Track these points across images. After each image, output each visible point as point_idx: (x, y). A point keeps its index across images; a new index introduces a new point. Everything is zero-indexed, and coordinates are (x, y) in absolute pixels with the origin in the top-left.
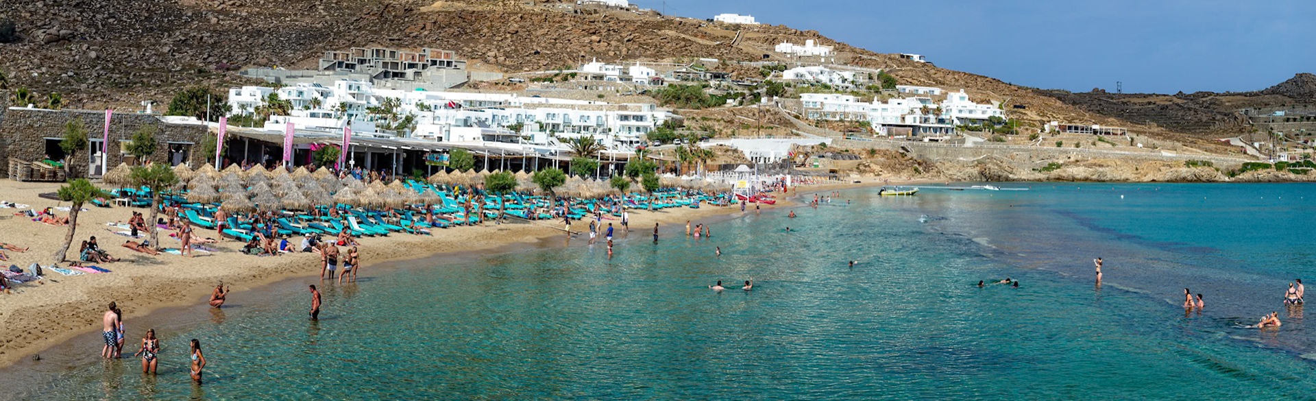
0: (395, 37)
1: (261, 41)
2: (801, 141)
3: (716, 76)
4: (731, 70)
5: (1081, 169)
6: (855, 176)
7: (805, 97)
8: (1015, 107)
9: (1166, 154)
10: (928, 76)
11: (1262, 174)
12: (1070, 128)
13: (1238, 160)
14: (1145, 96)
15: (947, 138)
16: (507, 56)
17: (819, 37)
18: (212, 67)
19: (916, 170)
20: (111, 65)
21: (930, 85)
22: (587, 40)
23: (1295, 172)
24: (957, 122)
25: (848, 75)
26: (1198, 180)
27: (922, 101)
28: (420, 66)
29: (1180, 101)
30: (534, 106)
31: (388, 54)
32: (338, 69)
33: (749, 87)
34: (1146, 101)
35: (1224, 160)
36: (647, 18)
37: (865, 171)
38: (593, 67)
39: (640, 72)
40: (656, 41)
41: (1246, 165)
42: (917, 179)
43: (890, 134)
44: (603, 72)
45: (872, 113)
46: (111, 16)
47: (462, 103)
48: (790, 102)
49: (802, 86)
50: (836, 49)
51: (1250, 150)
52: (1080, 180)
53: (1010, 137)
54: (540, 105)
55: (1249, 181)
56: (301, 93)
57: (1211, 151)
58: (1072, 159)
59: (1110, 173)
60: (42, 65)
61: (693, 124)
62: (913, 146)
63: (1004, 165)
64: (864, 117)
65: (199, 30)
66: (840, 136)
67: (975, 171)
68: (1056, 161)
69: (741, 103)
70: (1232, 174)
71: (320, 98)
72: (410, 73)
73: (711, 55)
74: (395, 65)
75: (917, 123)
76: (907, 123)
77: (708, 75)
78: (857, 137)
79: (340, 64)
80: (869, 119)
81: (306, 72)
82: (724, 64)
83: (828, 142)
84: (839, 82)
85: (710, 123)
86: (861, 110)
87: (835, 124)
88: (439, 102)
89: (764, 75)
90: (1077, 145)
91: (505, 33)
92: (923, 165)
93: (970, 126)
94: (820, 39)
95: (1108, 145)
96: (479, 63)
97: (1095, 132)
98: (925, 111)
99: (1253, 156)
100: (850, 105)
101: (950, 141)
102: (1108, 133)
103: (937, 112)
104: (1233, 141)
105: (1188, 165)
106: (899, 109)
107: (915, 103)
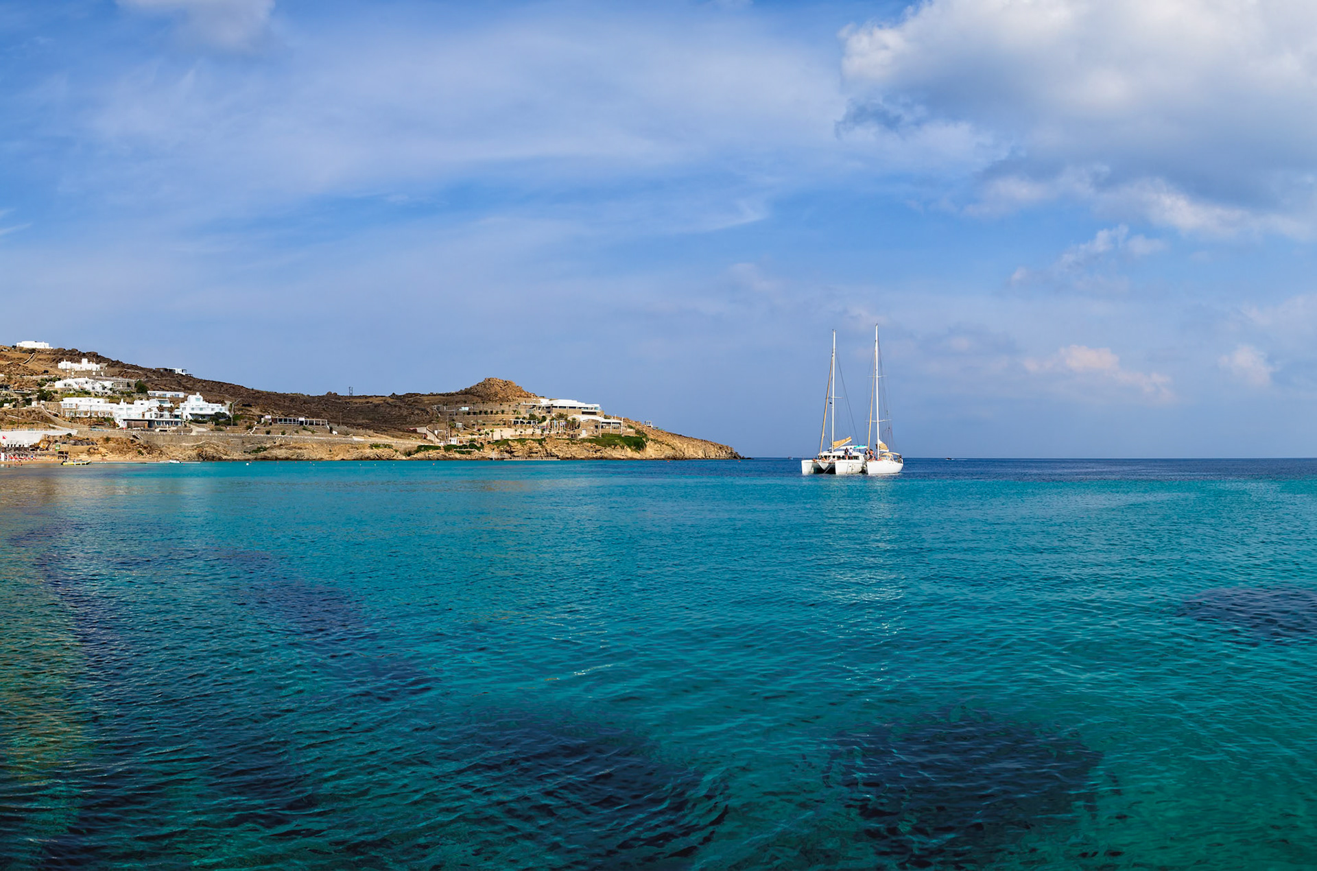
2: (51, 433)
4: (13, 382)
5: (283, 451)
6: (84, 457)
7: (67, 400)
8: (244, 405)
9: (356, 439)
10: (179, 384)
11: (433, 453)
13: (413, 443)
14: (367, 398)
15: (175, 428)
17: (98, 356)
19: (140, 452)
21: (179, 391)
23: (459, 452)
24: (190, 418)
25: (108, 384)
26: (380, 458)
27: (160, 402)
29: (390, 401)
33: (23, 395)
34: (367, 400)
35: (403, 444)
37: (94, 453)
41: (420, 447)
42: (140, 459)
43: (129, 426)
45: (119, 412)
48: (51, 405)
49: (68, 392)
50: (108, 365)
51: (430, 436)
52: (282, 459)
53: (229, 428)
55: (422, 459)
57: (397, 437)
58: (277, 444)
59: (306, 454)
62: (142, 435)
63: (220, 448)
64: (111, 415)
66: (86, 428)
67: (194, 453)
68: (264, 445)
69: (14, 406)
70: (409, 454)
73: (2, 372)
75: (153, 418)
76: (146, 418)
78: (100, 428)
80: (114, 416)
82: (10, 378)
83: (74, 432)
84: (100, 390)
86: (109, 409)
87: (85, 420)
89: (40, 385)
90: (283, 433)
92: (150, 448)
93: (198, 419)
94: (95, 357)
95: (310, 433)
97: (302, 423)
98: (161, 409)
99: (430, 440)
100: (100, 406)
101: (177, 431)
102: (311, 424)
103: (171, 410)
104: (419, 430)
105: (372, 446)
106: (142, 408)
107: (155, 404)
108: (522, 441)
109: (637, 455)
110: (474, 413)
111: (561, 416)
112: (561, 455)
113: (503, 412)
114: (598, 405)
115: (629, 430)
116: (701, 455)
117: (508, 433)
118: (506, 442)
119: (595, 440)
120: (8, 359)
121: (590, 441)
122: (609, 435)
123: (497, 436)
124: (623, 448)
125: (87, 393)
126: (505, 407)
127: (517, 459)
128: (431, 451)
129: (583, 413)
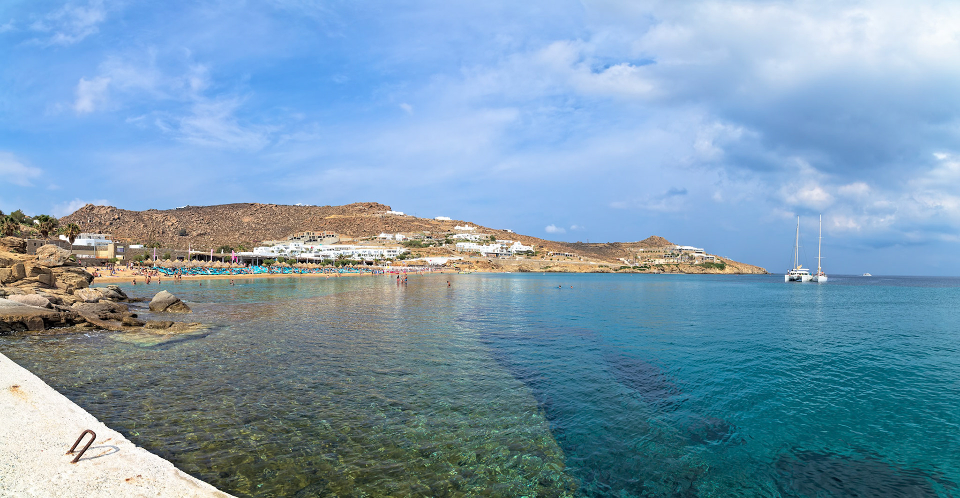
0: (315, 228)
1: (269, 232)
2: (452, 258)
3: (428, 237)
4: (434, 235)
5: (558, 268)
6: (467, 270)
7: (459, 244)
8: (540, 247)
9: (592, 263)
10: (510, 237)
11: (627, 270)
12: (557, 254)
13: (619, 265)
14: (596, 244)
15: (509, 257)
16: (354, 232)
18: (252, 241)
19: (493, 268)
20: (218, 242)
21: (510, 240)
22: (384, 226)
23: (639, 269)
24: (515, 252)
25: (478, 237)
26: (603, 272)
27: (502, 245)
28: (323, 237)
29: (607, 245)
30: (359, 248)
31: (312, 234)
32: (294, 240)
33: (438, 241)
35: (615, 265)
36: (409, 219)
37: (472, 268)
38: (383, 235)
39: (399, 237)
40: (409, 226)
41: (623, 267)
42: (493, 271)
43: (487, 256)
44: (386, 237)
45: (483, 249)
46: (219, 226)
47: (334, 249)
48: (452, 246)
49: (460, 240)
50: (477, 228)
51: (626, 262)
52: (558, 271)
53: (533, 257)
54: (362, 248)
55: (622, 272)
56: (278, 248)
57: (611, 262)
58: (556, 265)
59: (569, 269)
60: (194, 243)
61: (415, 253)
62: (493, 260)
63: (529, 266)
65: (248, 229)
66: (468, 257)
67: (517, 269)
68: (549, 265)
69: (435, 246)
70: (616, 270)
71: (284, 249)
72: (319, 239)
73: (429, 231)
74: (314, 237)
75: (499, 252)
76: (495, 252)
77: (425, 237)
78: (474, 257)
79: (295, 238)
80: (480, 251)
81: (283, 242)
82: (432, 233)
83: (462, 259)
84: (474, 239)
85: (419, 253)
86: (478, 248)
87: (467, 253)
88: (325, 249)
89: (446, 237)
90: (558, 260)
91: (355, 225)
92: (497, 266)
93: (519, 253)
94: (473, 225)
95: (570, 260)
96: (344, 235)
97: (567, 255)
98: (502, 248)
99: (626, 264)
100: (474, 247)
101: (509, 258)
102: (571, 256)
103: (507, 249)
104: (621, 259)
105: (599, 266)
106: (493, 248)
107: (499, 246)
108: (668, 265)
109: (721, 272)
110: (646, 252)
111: (686, 254)
112: (686, 272)
113: (659, 251)
114: (703, 249)
115: (718, 261)
116: (750, 272)
117: (662, 261)
118: (661, 265)
119: (702, 265)
120: (431, 224)
121: (700, 265)
122: (708, 263)
123: (657, 263)
124: (714, 268)
125: (468, 241)
126: (660, 249)
127: (666, 273)
128: (626, 269)
129: (696, 252)
